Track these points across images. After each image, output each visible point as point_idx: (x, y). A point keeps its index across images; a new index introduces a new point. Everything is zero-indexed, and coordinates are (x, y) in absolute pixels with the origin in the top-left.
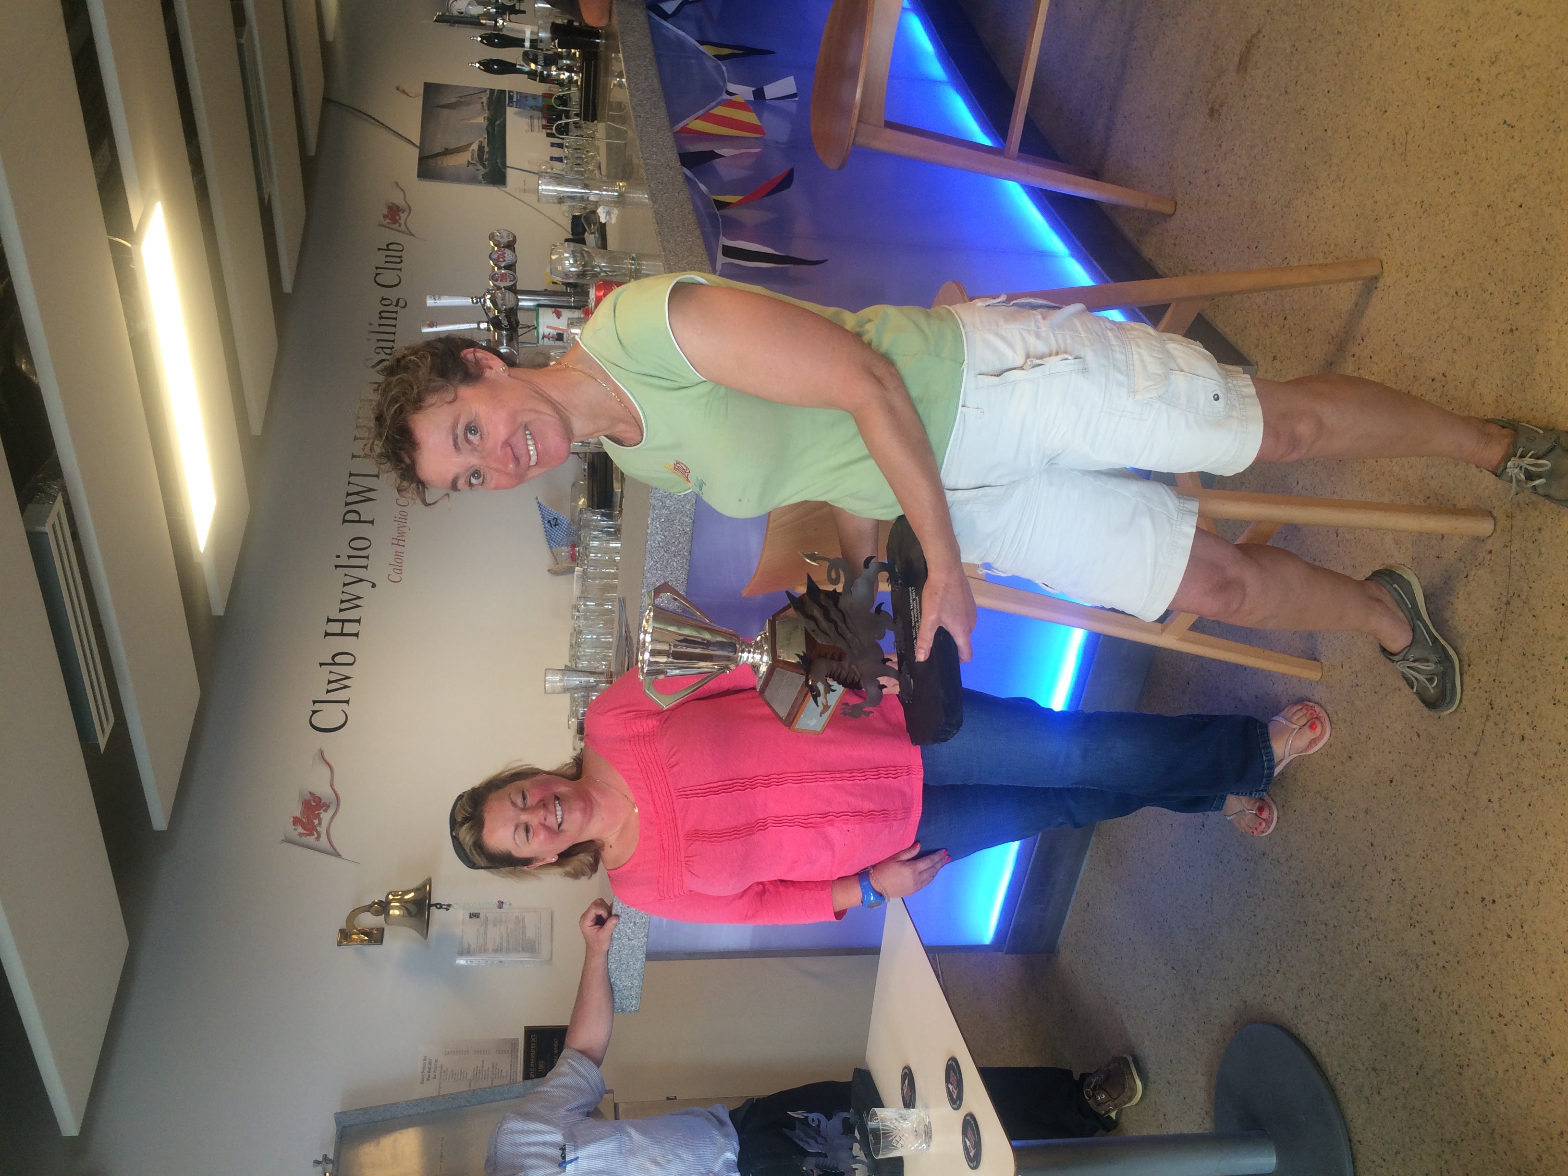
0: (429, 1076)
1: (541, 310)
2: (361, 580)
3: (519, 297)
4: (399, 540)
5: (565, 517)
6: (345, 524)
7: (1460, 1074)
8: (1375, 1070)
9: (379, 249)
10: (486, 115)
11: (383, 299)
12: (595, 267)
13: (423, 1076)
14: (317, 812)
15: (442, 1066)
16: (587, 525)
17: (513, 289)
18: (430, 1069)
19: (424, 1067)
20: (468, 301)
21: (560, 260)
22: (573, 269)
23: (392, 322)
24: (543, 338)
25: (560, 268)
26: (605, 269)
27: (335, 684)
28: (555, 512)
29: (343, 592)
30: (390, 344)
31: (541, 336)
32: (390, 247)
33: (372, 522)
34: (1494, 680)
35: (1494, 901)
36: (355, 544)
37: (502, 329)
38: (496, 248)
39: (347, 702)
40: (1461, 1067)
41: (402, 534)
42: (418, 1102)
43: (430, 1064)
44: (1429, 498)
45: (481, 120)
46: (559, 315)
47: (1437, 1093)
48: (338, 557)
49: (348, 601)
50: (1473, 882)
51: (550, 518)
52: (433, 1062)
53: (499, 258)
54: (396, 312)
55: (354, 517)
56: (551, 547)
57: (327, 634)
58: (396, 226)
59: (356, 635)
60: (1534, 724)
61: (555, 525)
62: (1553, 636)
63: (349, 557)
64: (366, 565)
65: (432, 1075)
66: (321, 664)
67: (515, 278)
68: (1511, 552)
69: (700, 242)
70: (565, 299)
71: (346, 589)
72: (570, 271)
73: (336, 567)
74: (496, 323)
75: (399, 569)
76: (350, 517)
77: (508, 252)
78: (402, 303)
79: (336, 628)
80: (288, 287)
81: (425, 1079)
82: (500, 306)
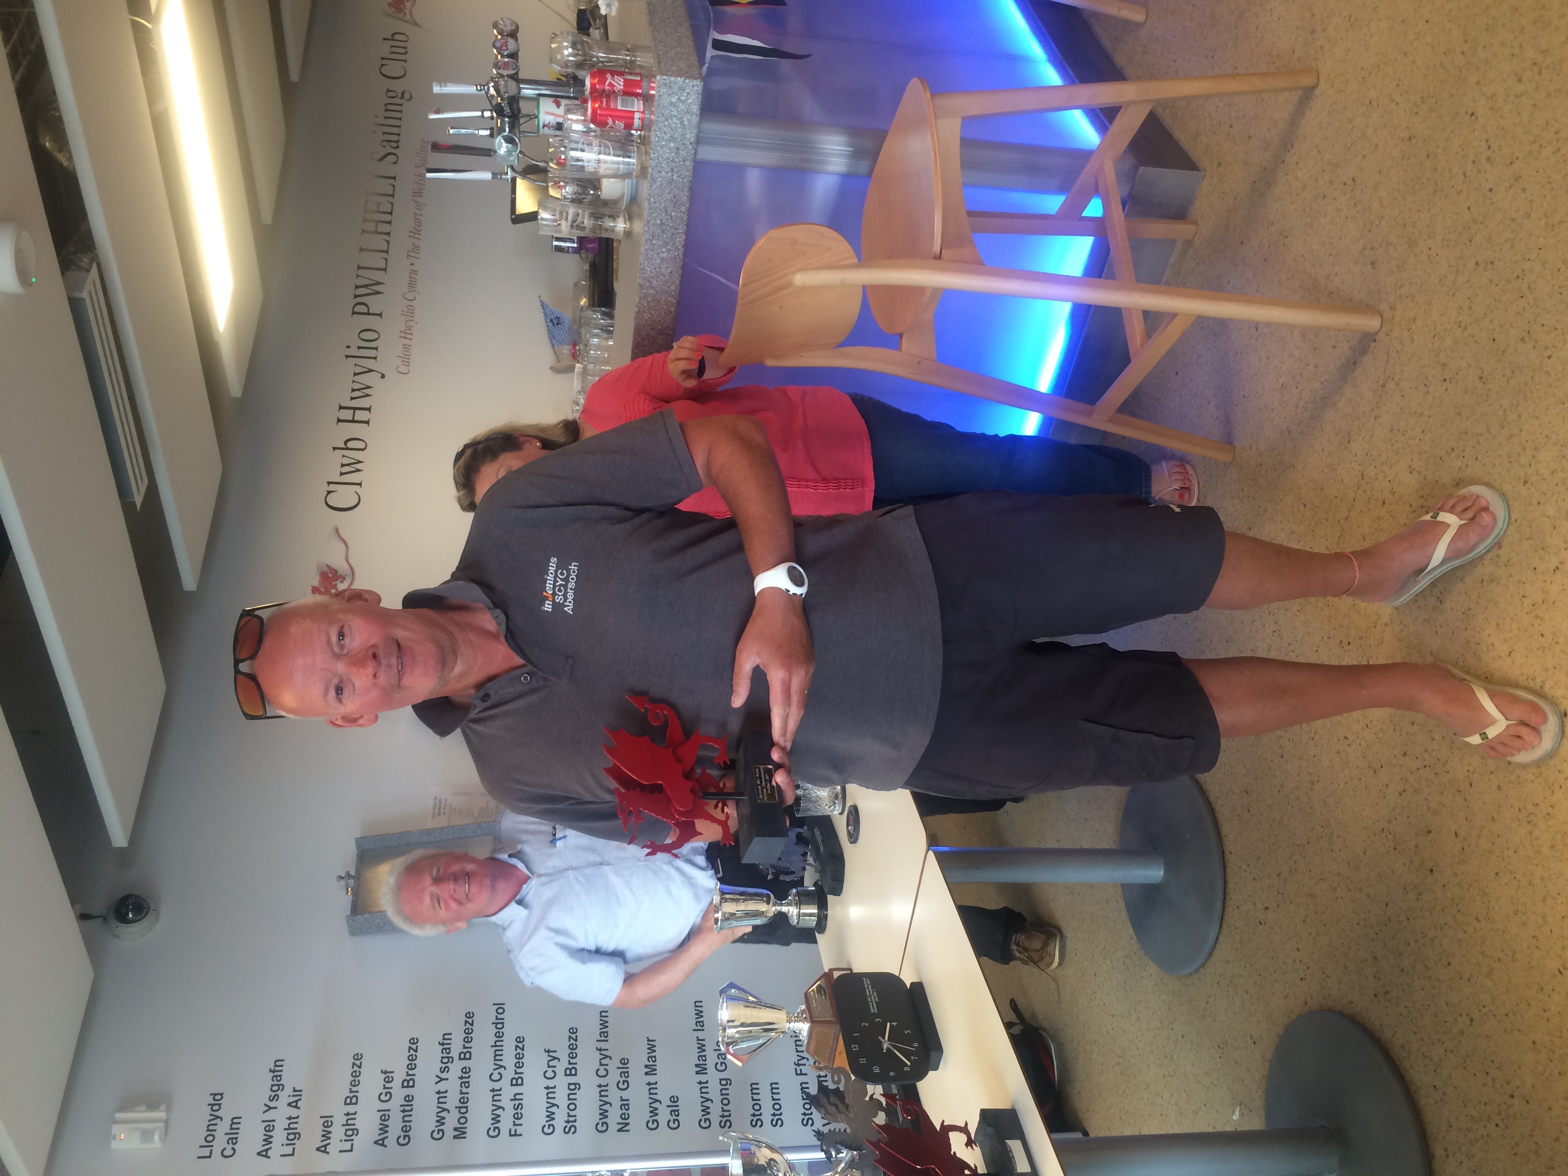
0: (440, 812)
1: (542, 99)
2: (370, 371)
3: (521, 86)
4: (406, 334)
5: (567, 316)
6: (354, 315)
7: (1311, 789)
8: (1247, 793)
9: (385, 39)
11: (389, 91)
12: (593, 57)
13: (434, 813)
14: (333, 583)
15: (451, 805)
16: (588, 323)
17: (515, 77)
18: (439, 808)
19: (435, 803)
20: (472, 89)
21: (560, 49)
22: (571, 58)
23: (398, 115)
24: (543, 127)
25: (559, 57)
26: (601, 59)
27: (348, 467)
28: (557, 311)
29: (354, 381)
30: (395, 138)
31: (541, 126)
32: (396, 37)
33: (380, 315)
34: (1367, 454)
35: (1349, 643)
36: (363, 335)
37: (505, 116)
38: (499, 37)
39: (360, 484)
40: (1313, 783)
41: (410, 328)
42: (430, 832)
43: (440, 802)
44: (1332, 293)
46: (558, 105)
47: (1292, 807)
48: (348, 347)
49: (359, 390)
50: (1335, 629)
51: (553, 317)
52: (443, 801)
53: (502, 46)
54: (401, 105)
55: (364, 309)
56: (553, 346)
57: (339, 421)
58: (401, 15)
59: (367, 422)
60: (1394, 490)
61: (558, 324)
62: (1415, 413)
63: (359, 348)
64: (375, 356)
65: (442, 811)
66: (334, 449)
67: (517, 67)
68: (1391, 340)
69: (688, 34)
70: (565, 89)
71: (358, 378)
72: (568, 60)
73: (347, 356)
74: (499, 110)
75: (406, 360)
76: (359, 309)
77: (511, 41)
78: (407, 96)
79: (347, 415)
80: (294, 76)
81: (436, 815)
82: (502, 93)
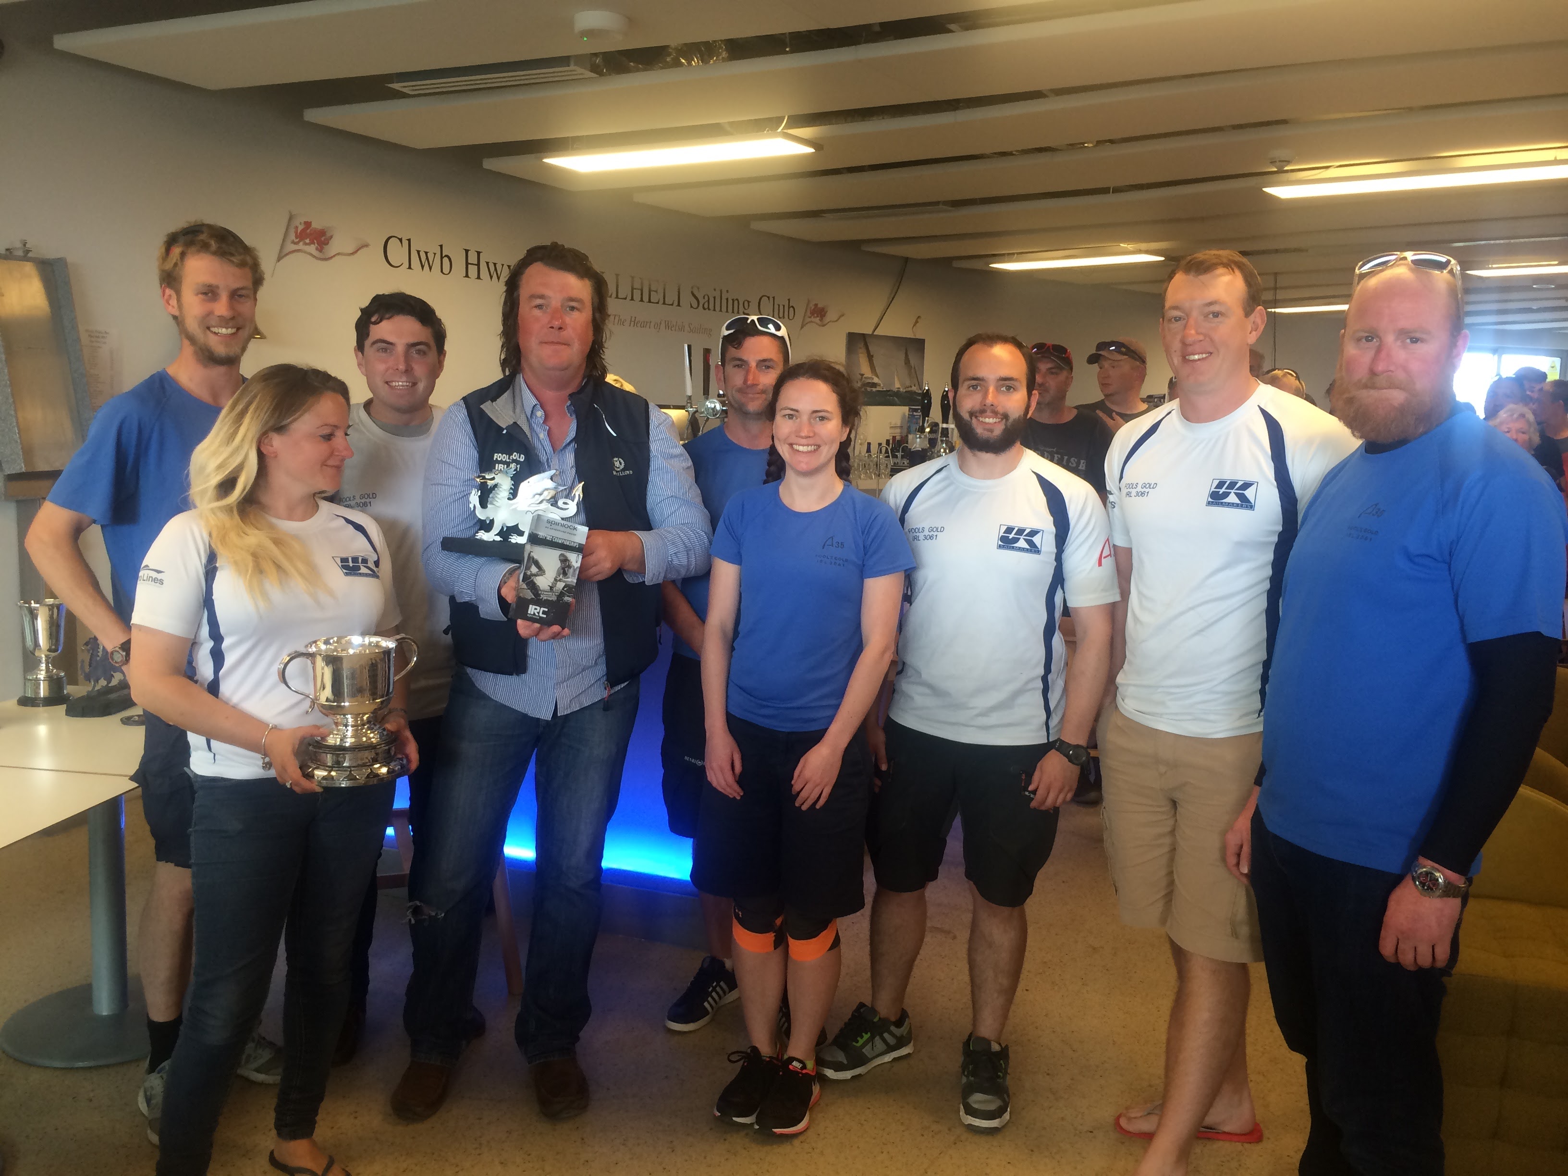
0: (92, 337)
9: (789, 300)
10: (901, 390)
13: (94, 331)
15: (101, 347)
18: (98, 337)
27: (425, 257)
32: (791, 309)
39: (410, 268)
43: (103, 337)
45: (897, 385)
52: (103, 341)
57: (467, 251)
58: (808, 314)
59: (467, 276)
65: (96, 339)
66: (441, 246)
79: (473, 259)
81: (92, 334)
